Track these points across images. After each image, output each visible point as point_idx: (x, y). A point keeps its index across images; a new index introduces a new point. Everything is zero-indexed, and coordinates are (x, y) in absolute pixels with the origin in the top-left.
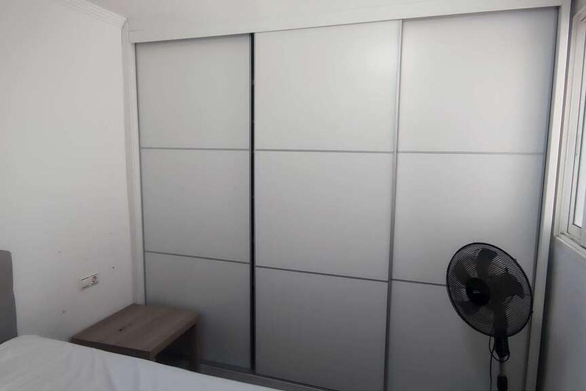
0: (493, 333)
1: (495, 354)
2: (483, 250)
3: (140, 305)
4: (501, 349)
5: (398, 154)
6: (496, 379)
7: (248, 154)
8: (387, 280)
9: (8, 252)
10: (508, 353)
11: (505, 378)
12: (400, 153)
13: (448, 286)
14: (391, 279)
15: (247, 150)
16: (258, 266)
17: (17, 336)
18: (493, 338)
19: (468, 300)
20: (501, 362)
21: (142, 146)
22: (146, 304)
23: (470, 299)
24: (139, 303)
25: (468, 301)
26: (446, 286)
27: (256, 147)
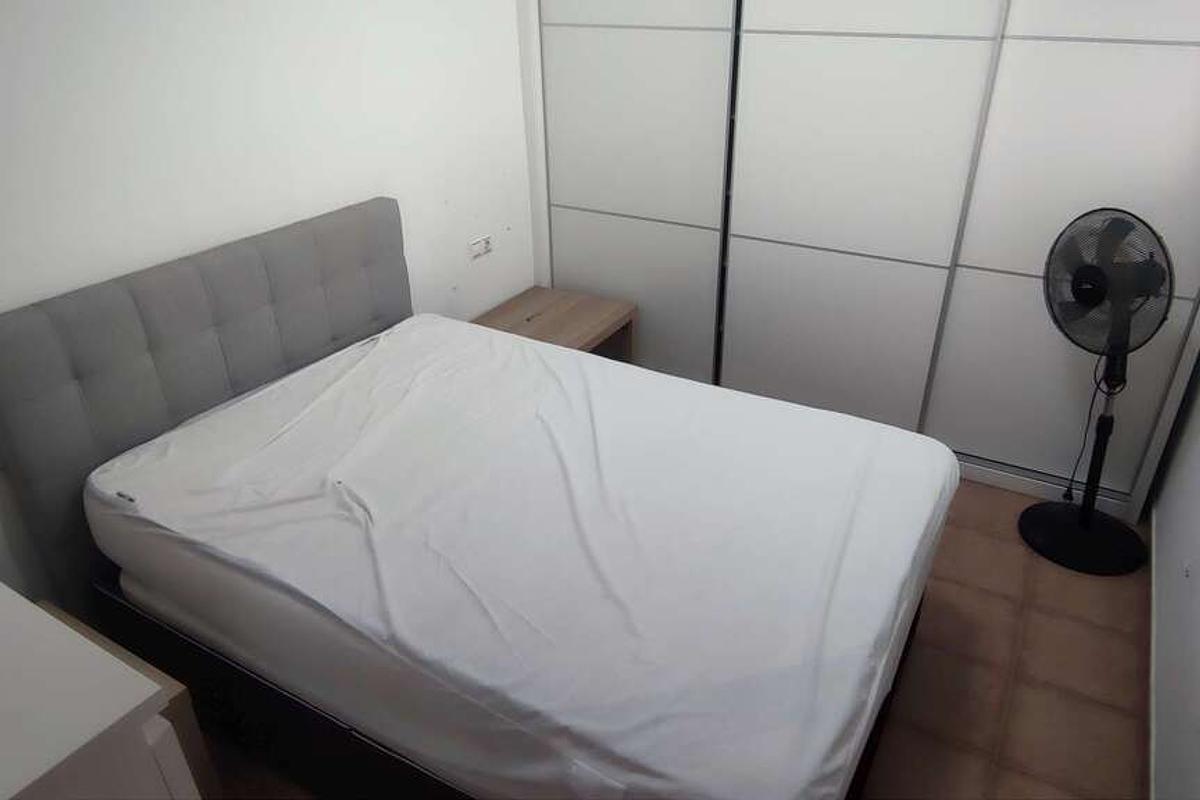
0: (1106, 351)
1: (1103, 386)
2: (1115, 221)
3: (544, 289)
4: (1114, 376)
5: (1005, 41)
6: (1096, 418)
7: (729, 37)
8: (948, 265)
9: (395, 201)
10: (1123, 381)
11: (1112, 419)
12: (1008, 37)
13: (1047, 278)
14: (955, 265)
15: (727, 30)
16: (735, 236)
17: (412, 315)
18: (1104, 358)
19: (1073, 300)
20: (1110, 394)
21: (545, 21)
22: (553, 287)
23: (1076, 298)
24: (543, 285)
25: (1074, 303)
26: (1044, 278)
27: (745, 24)
